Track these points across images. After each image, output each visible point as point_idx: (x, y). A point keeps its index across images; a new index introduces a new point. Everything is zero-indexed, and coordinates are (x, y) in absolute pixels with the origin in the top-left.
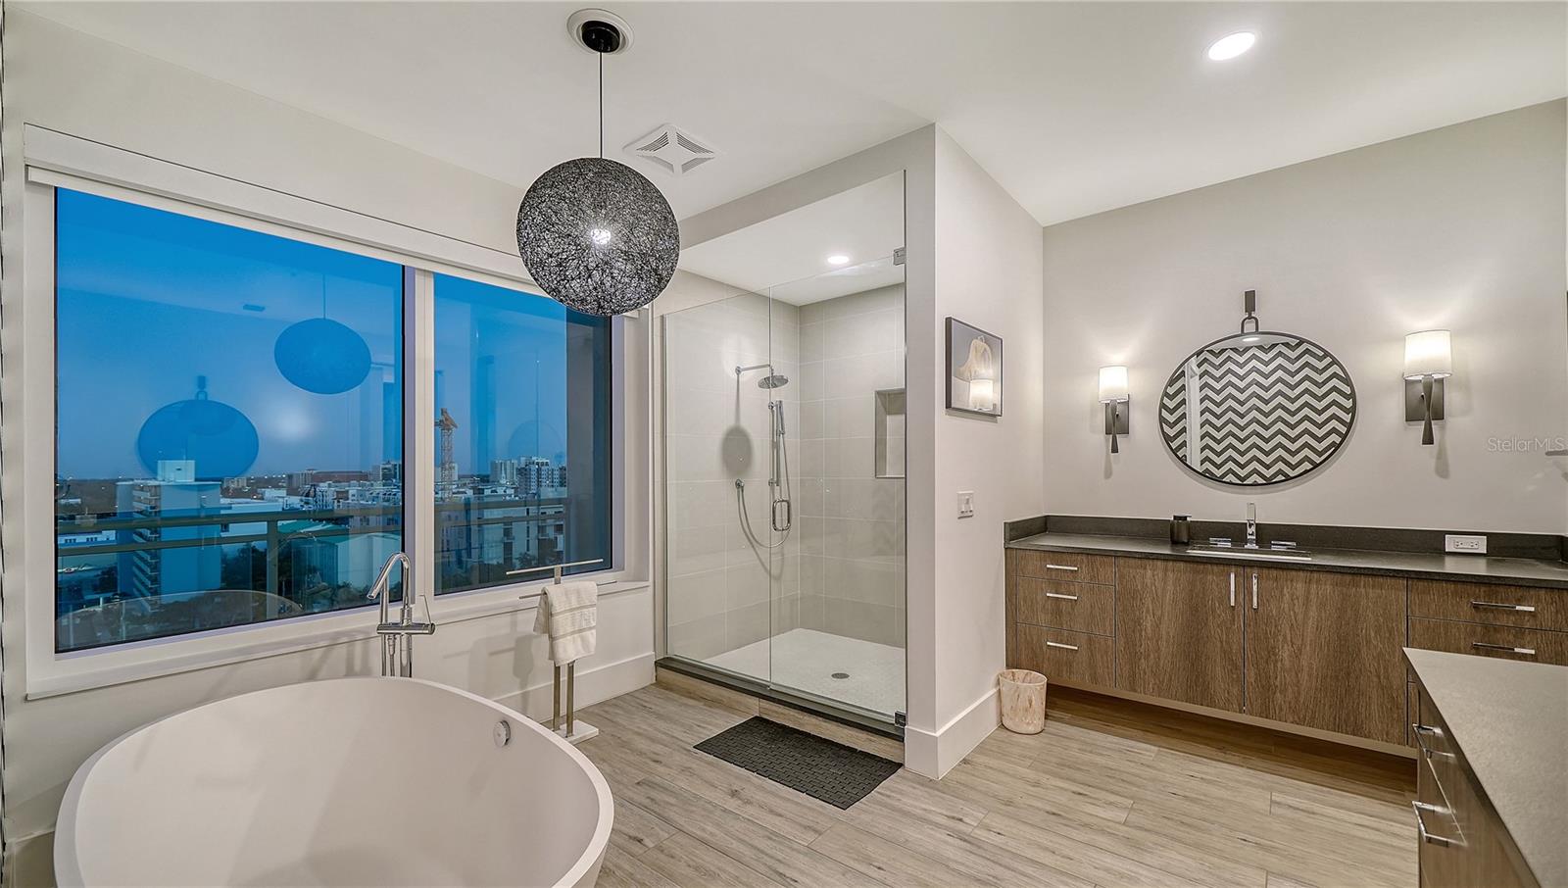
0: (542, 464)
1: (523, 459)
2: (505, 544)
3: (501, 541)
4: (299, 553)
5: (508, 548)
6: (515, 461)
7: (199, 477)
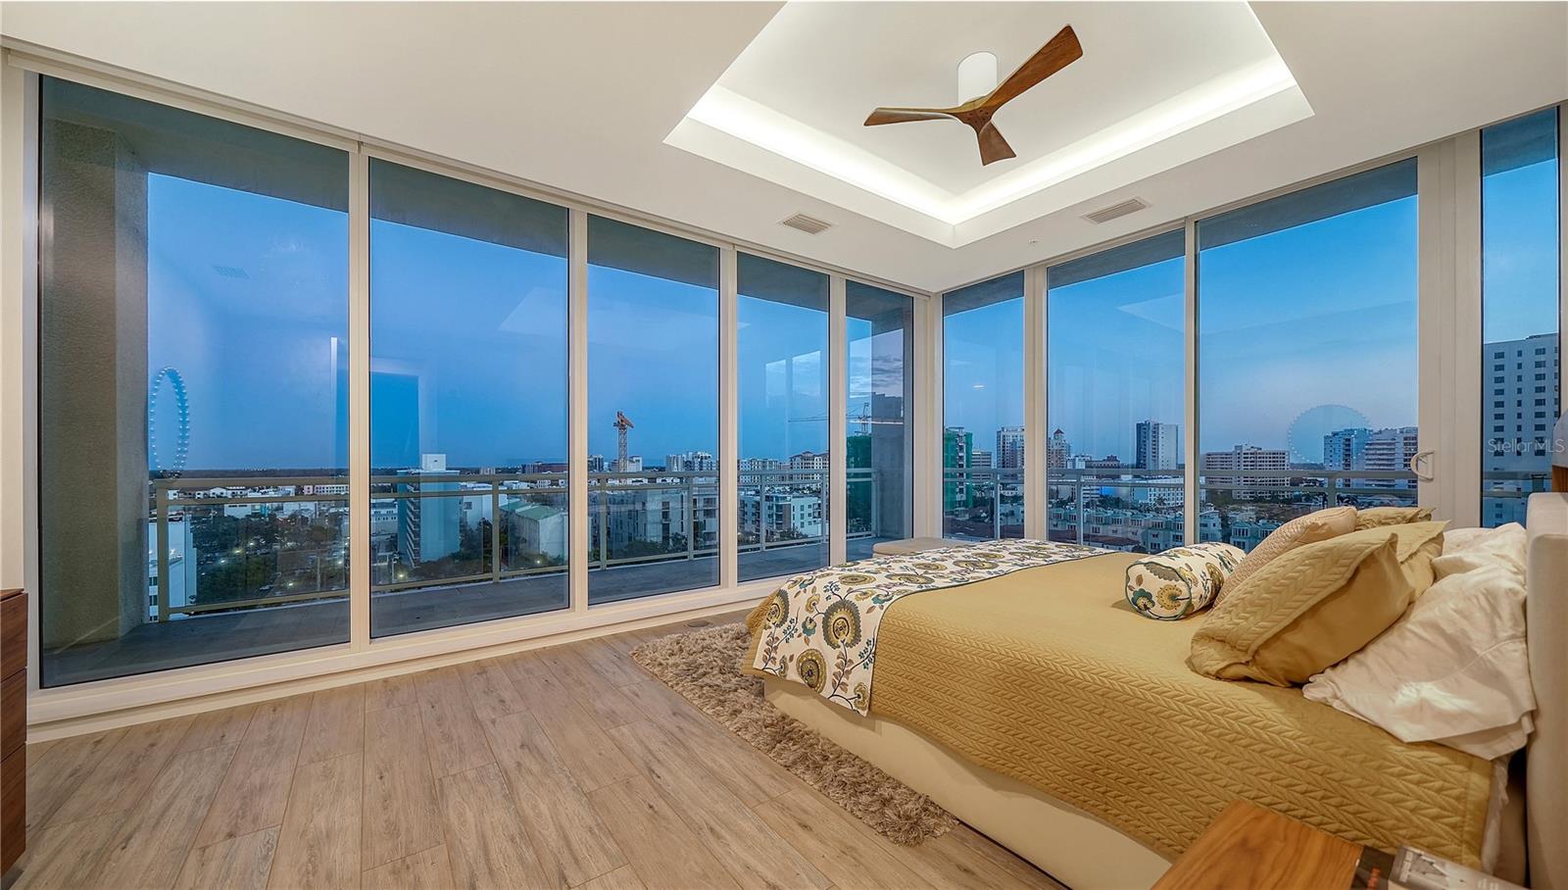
0: (706, 458)
1: (690, 453)
2: (663, 525)
3: (661, 522)
4: (514, 528)
5: (666, 528)
6: (684, 456)
7: (449, 466)
